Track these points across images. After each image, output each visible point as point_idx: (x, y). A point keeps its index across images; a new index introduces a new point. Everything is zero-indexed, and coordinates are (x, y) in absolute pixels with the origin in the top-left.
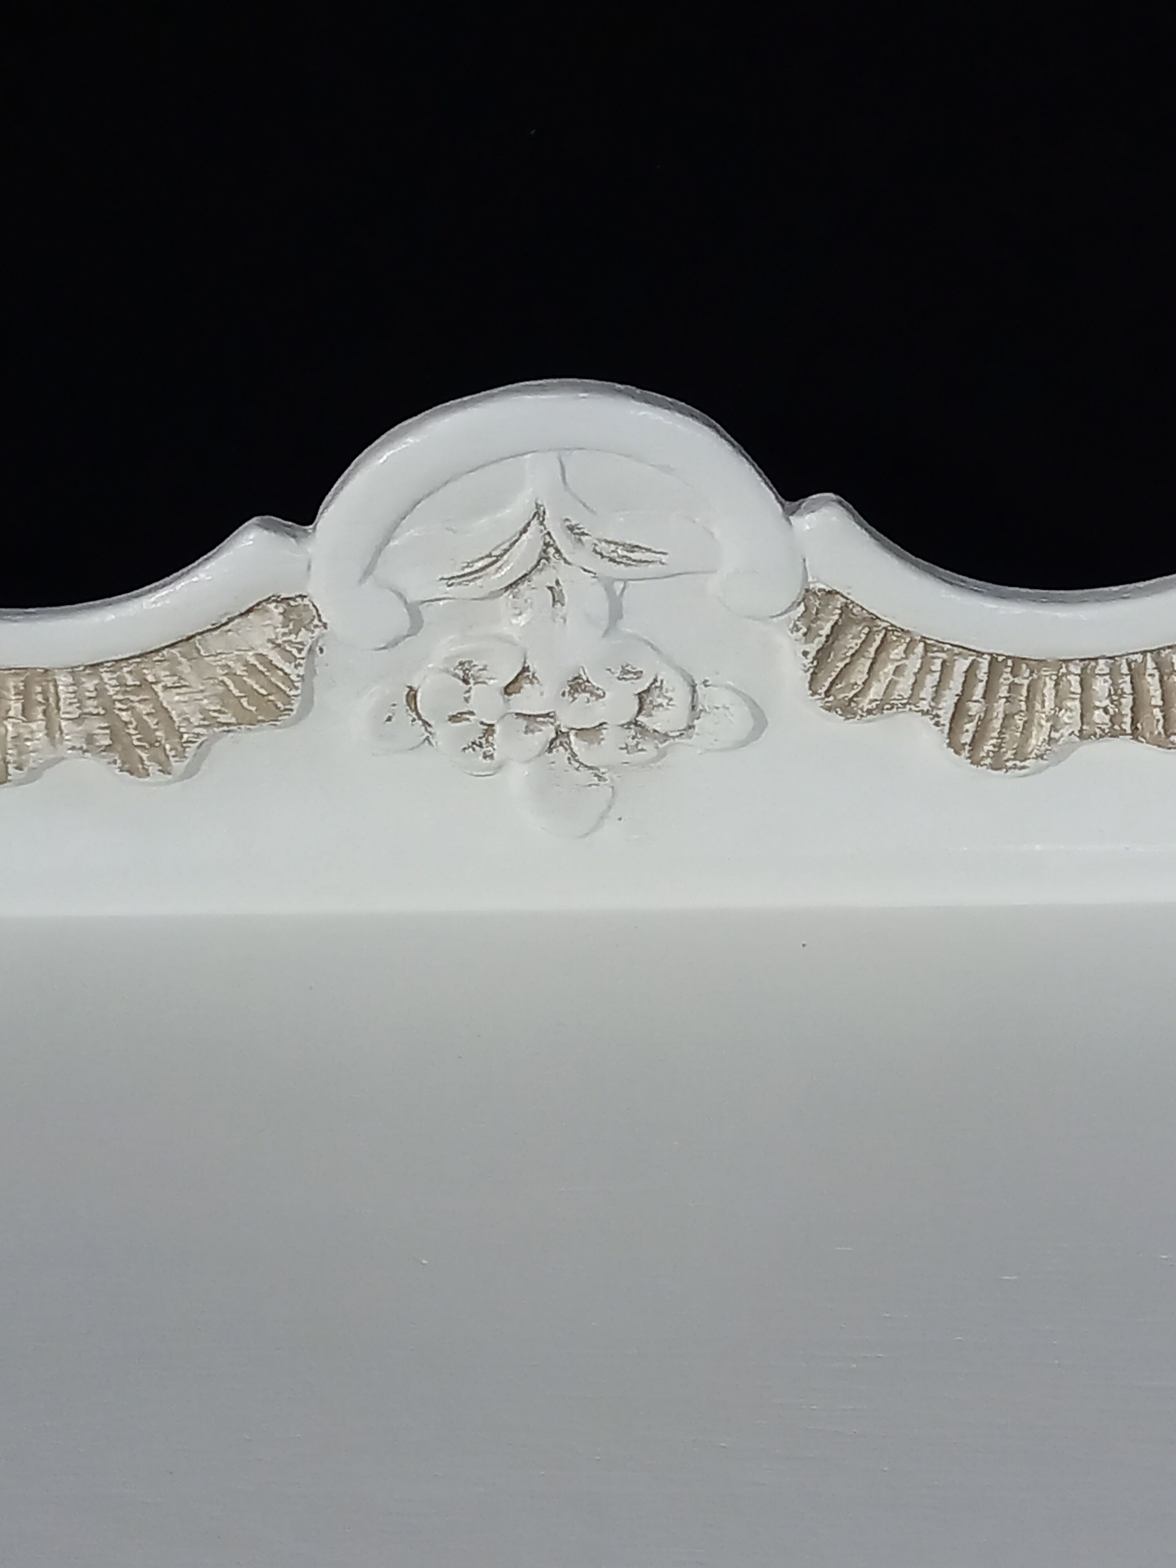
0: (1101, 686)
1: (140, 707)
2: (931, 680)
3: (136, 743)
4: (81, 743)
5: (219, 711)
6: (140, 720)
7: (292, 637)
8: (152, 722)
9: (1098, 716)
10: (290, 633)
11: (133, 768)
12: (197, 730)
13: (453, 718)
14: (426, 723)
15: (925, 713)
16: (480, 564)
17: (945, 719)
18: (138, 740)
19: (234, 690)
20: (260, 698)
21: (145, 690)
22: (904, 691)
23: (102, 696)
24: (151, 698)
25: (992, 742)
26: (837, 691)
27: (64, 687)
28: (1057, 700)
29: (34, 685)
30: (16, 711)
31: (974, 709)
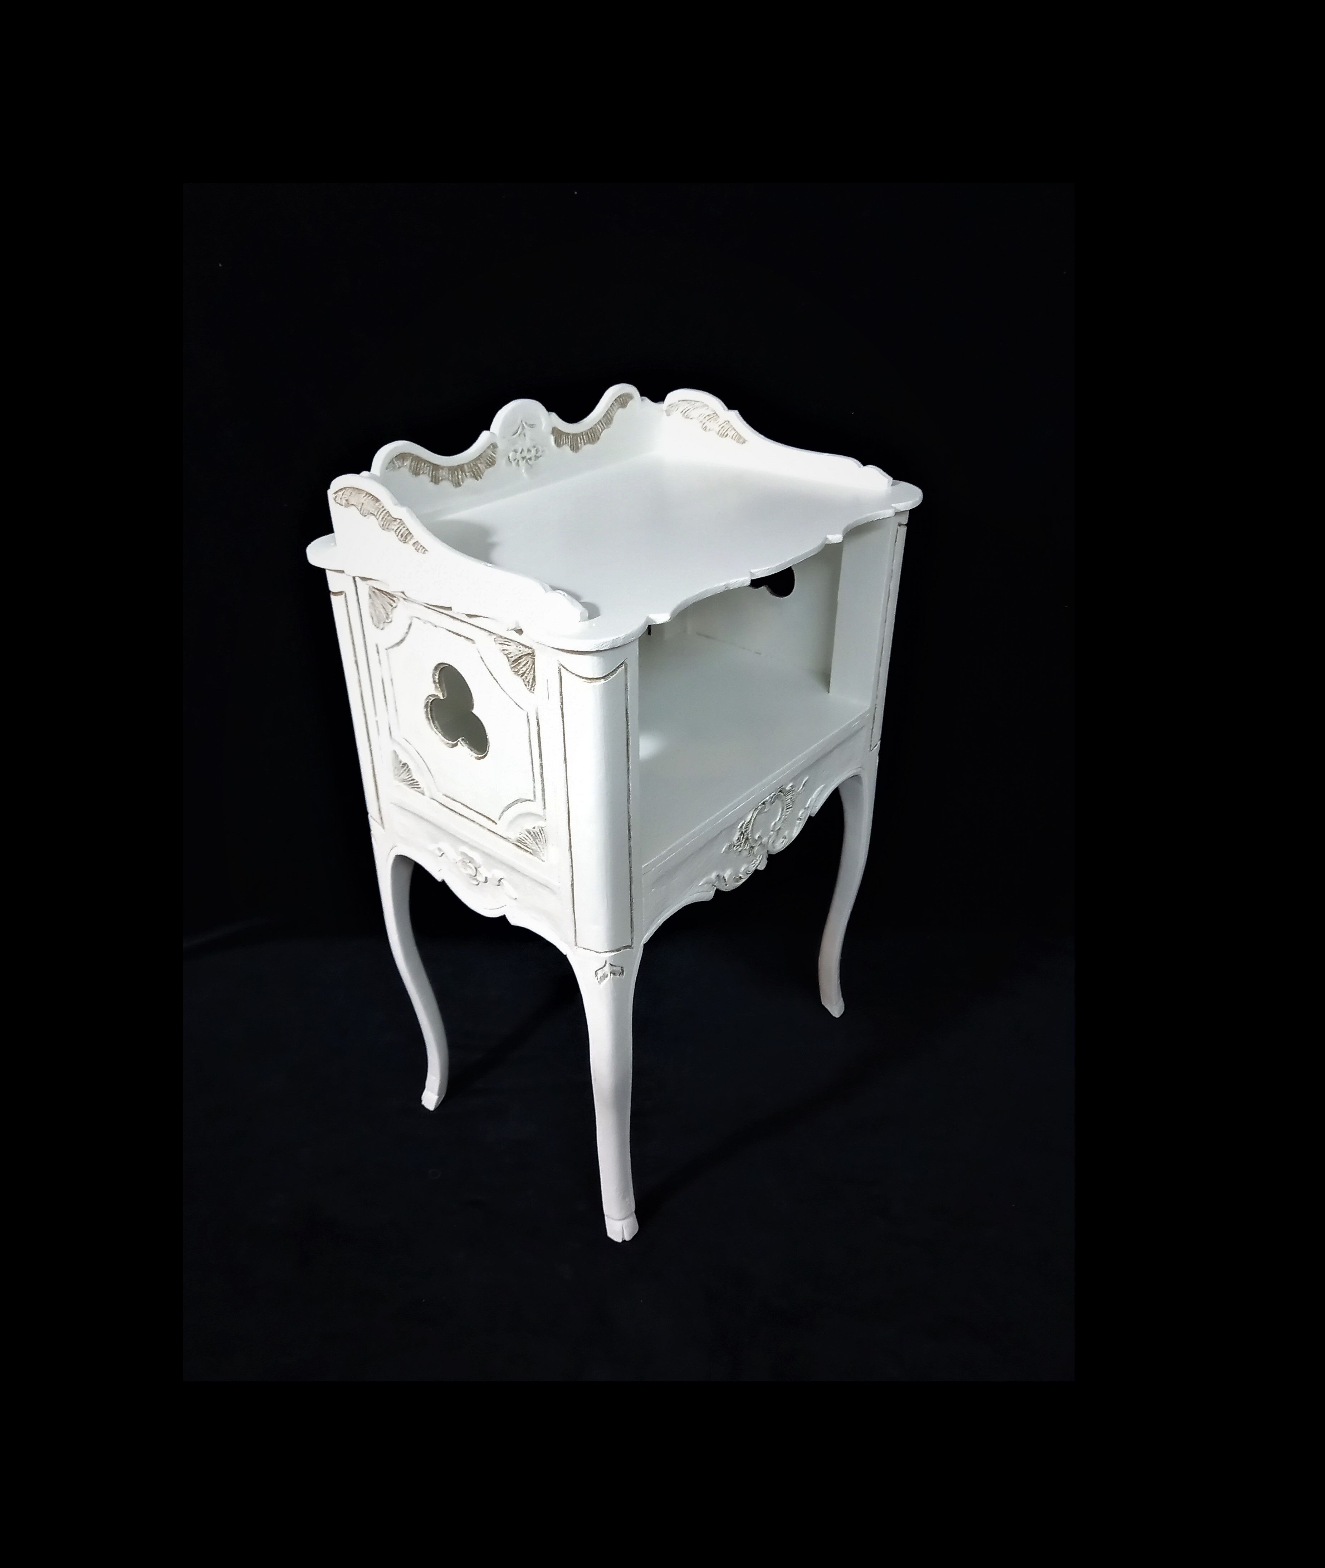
0: (585, 438)
1: (476, 469)
2: (567, 440)
4: (470, 477)
5: (487, 467)
6: (476, 472)
8: (478, 471)
9: (586, 442)
10: (493, 449)
11: (477, 479)
12: (485, 470)
13: (514, 460)
14: (511, 461)
15: (568, 446)
16: (516, 432)
17: (570, 447)
18: (477, 474)
19: (488, 462)
20: (491, 463)
21: (476, 465)
22: (565, 442)
23: (471, 468)
24: (478, 466)
25: (575, 448)
26: (558, 443)
27: (466, 467)
28: (581, 440)
29: (461, 467)
30: (460, 473)
31: (572, 443)
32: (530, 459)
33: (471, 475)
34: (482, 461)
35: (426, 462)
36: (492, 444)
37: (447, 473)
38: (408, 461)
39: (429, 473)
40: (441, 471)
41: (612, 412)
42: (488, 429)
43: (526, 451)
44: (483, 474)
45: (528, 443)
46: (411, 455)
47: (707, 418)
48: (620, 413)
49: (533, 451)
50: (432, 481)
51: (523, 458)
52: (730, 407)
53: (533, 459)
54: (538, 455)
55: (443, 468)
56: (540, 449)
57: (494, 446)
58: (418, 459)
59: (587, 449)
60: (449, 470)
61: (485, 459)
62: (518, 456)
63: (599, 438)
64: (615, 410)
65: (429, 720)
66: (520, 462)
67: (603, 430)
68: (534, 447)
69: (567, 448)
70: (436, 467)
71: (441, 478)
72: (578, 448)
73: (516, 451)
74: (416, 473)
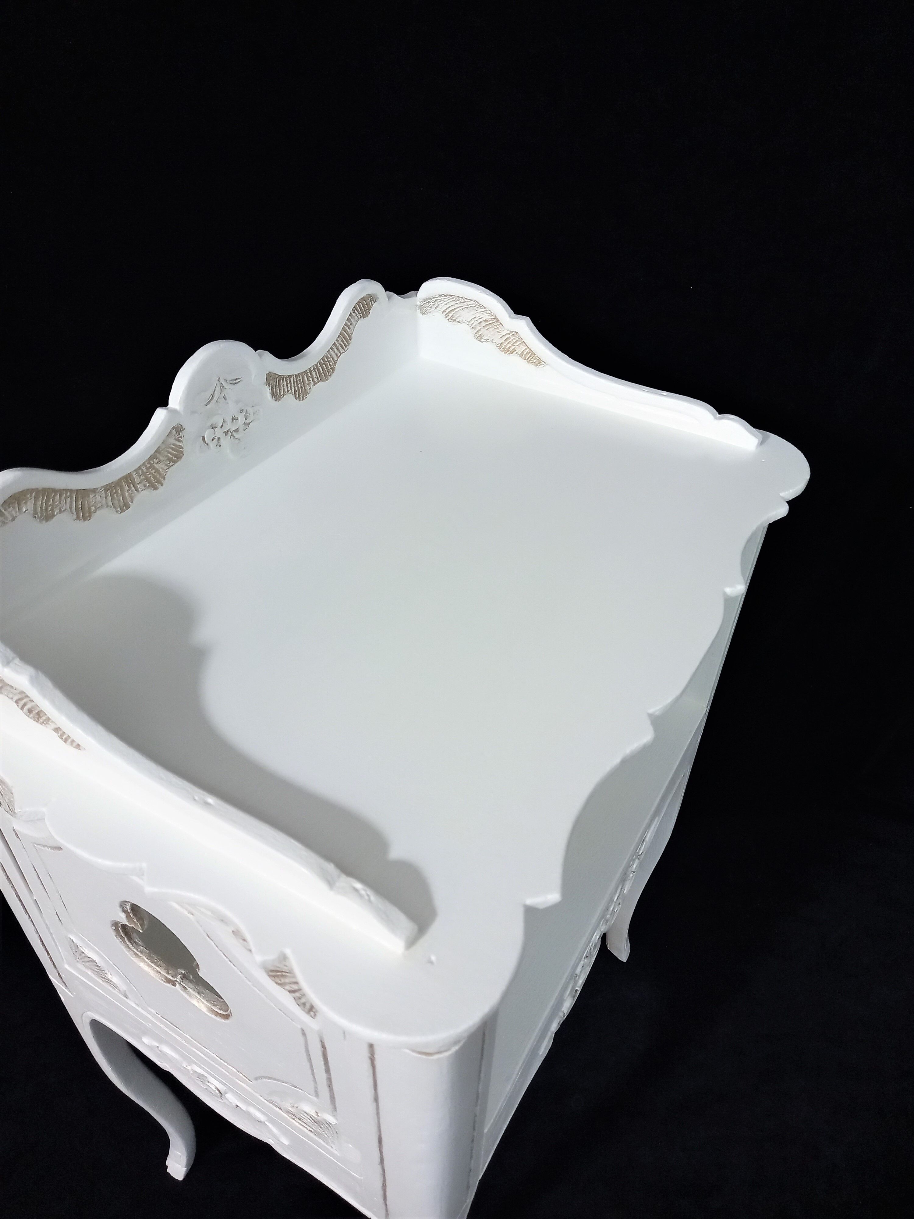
0: (314, 373)
1: (152, 471)
2: (289, 385)
3: (154, 481)
4: (144, 488)
5: (169, 463)
6: (153, 475)
7: (179, 436)
8: (156, 474)
9: (316, 380)
10: (178, 435)
11: (156, 488)
12: (166, 471)
13: (213, 440)
14: (207, 444)
15: (290, 393)
16: (211, 397)
17: (294, 393)
18: (154, 480)
19: (171, 456)
20: (176, 455)
21: (152, 467)
22: (286, 390)
23: (143, 473)
24: (154, 468)
25: (301, 394)
26: (276, 396)
27: (135, 476)
28: (308, 379)
29: (128, 479)
30: (126, 488)
31: (296, 388)
32: (236, 431)
33: (145, 486)
34: (161, 458)
35: (61, 492)
36: (173, 428)
37: (104, 495)
38: (29, 503)
39: (71, 508)
40: (91, 496)
41: (349, 328)
42: (164, 403)
43: (229, 420)
44: (164, 479)
45: (232, 409)
46: (30, 491)
47: (483, 324)
48: (361, 325)
49: (241, 419)
50: (78, 518)
51: (226, 433)
52: (518, 309)
53: (241, 429)
54: (247, 421)
55: (94, 491)
56: (251, 410)
57: (178, 429)
58: (47, 493)
59: (318, 390)
60: (106, 490)
61: (166, 453)
62: (219, 433)
63: (333, 369)
64: (354, 323)
65: (122, 937)
66: (222, 440)
67: (338, 357)
68: (242, 411)
69: (289, 398)
70: (82, 494)
71: (93, 508)
72: (306, 393)
73: (213, 427)
74: (47, 516)
